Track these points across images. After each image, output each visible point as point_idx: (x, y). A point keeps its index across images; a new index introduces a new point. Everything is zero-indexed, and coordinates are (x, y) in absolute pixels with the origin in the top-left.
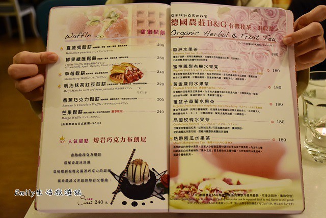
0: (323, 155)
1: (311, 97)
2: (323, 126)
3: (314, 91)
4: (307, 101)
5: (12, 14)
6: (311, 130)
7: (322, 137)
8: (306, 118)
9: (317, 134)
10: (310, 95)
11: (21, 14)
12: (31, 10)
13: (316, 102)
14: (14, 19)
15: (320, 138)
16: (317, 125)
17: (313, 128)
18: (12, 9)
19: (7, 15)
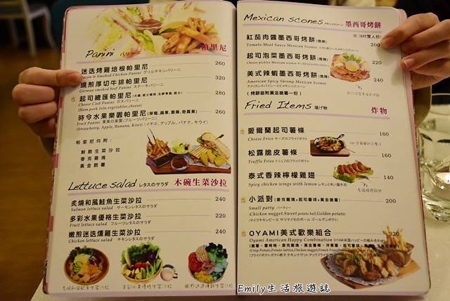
0: (447, 211)
1: (428, 130)
2: (446, 170)
3: (434, 122)
4: (424, 136)
5: (18, 16)
6: (431, 176)
7: (446, 185)
8: (422, 159)
9: (438, 181)
10: (428, 127)
11: (29, 16)
12: (43, 11)
13: (437, 136)
14: (21, 23)
15: (442, 187)
16: (439, 169)
17: (433, 174)
18: (18, 9)
19: (11, 17)
